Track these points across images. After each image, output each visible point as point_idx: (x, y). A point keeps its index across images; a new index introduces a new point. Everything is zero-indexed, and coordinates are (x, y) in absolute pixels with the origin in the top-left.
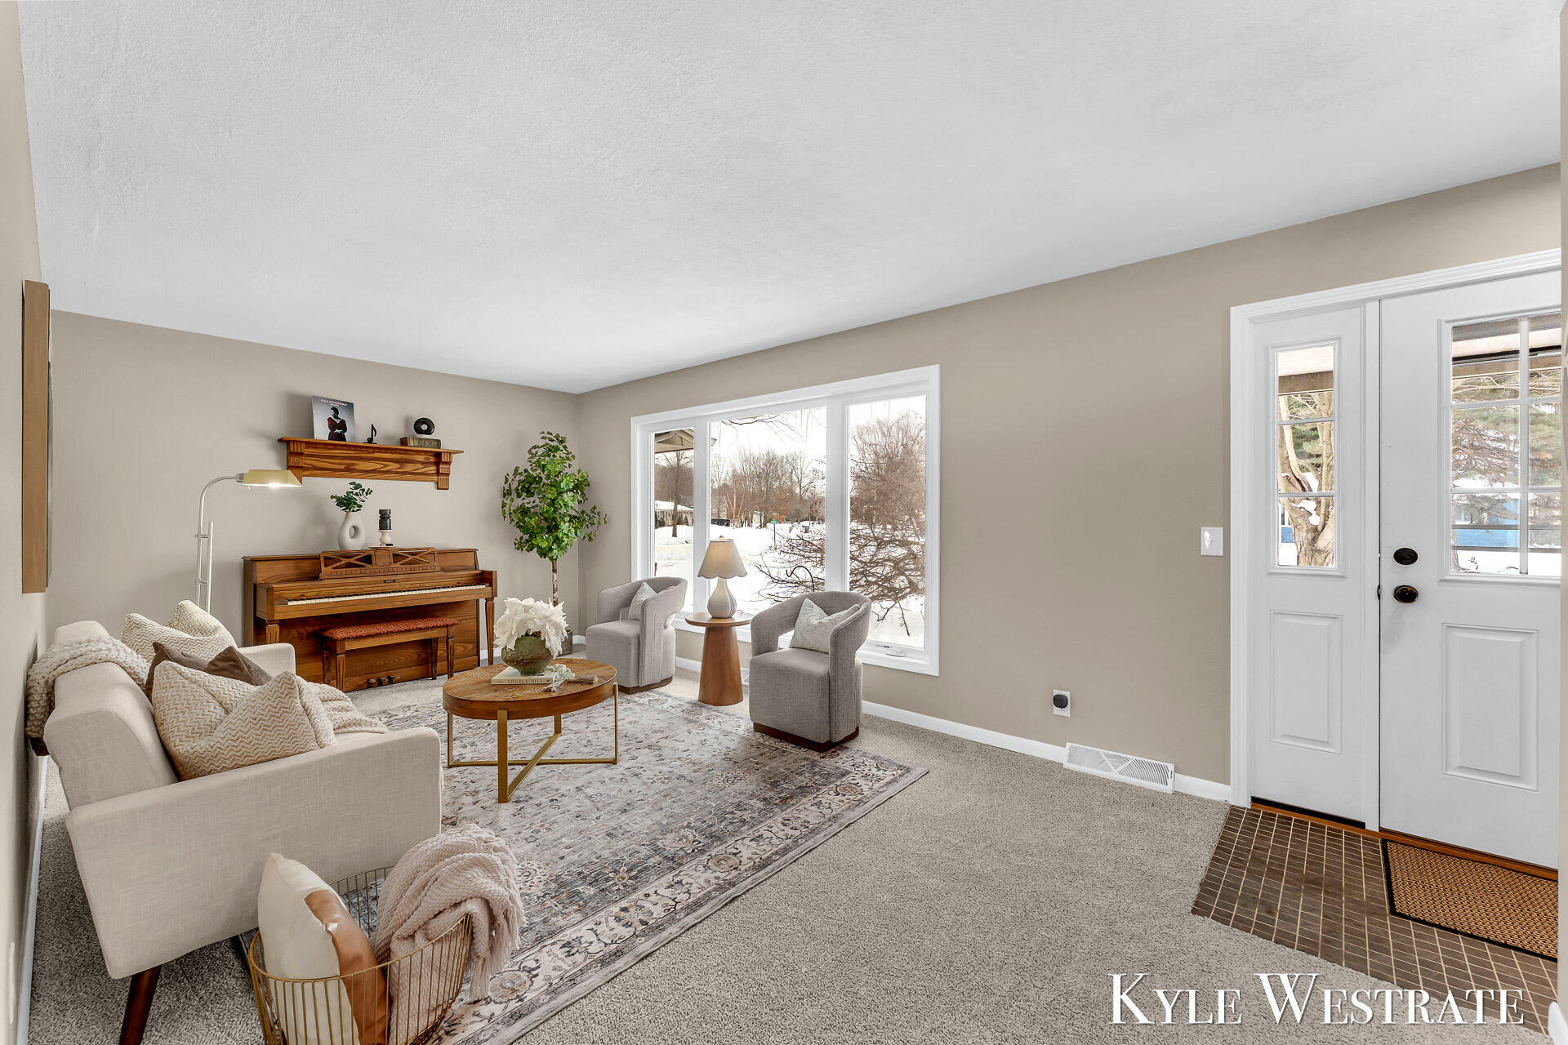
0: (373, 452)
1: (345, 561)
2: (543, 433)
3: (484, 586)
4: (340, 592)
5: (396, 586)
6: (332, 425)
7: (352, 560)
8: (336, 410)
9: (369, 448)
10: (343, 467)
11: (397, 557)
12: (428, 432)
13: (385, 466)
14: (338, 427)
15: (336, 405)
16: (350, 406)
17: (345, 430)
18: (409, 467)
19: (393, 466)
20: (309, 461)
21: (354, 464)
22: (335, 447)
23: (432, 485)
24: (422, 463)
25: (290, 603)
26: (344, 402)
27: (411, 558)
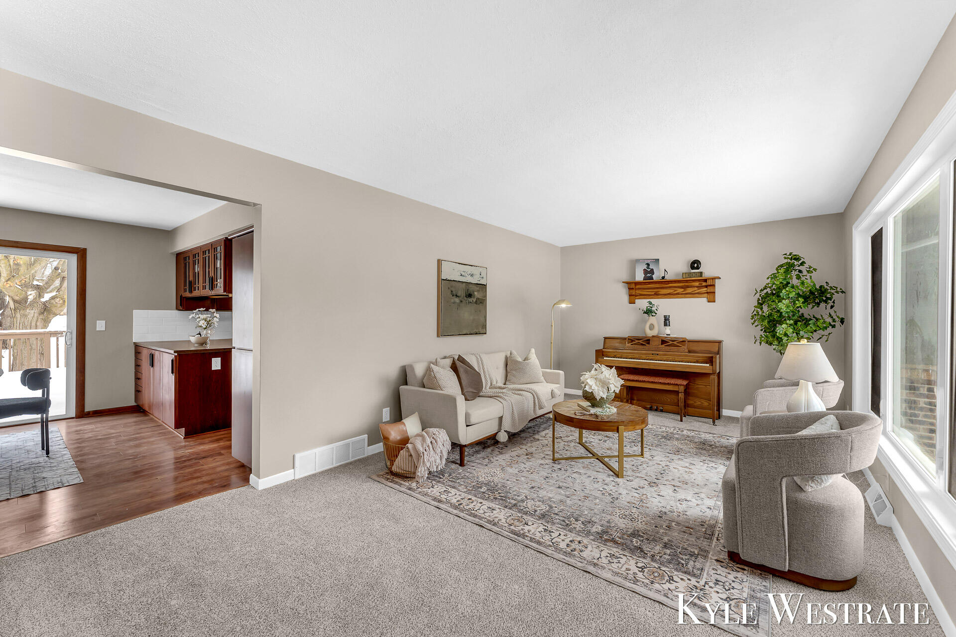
0: (668, 284)
1: (637, 341)
2: (786, 254)
3: (708, 365)
4: (631, 356)
5: (658, 357)
6: (645, 272)
7: (640, 341)
8: (648, 265)
9: (664, 282)
10: (653, 293)
11: (663, 342)
12: (698, 268)
13: (676, 290)
14: (649, 272)
15: (649, 262)
16: (657, 261)
17: (653, 273)
18: (689, 290)
19: (680, 290)
20: (638, 292)
21: (658, 291)
22: (649, 283)
23: (705, 299)
24: (697, 287)
25: (605, 358)
26: (653, 259)
27: (671, 342)
